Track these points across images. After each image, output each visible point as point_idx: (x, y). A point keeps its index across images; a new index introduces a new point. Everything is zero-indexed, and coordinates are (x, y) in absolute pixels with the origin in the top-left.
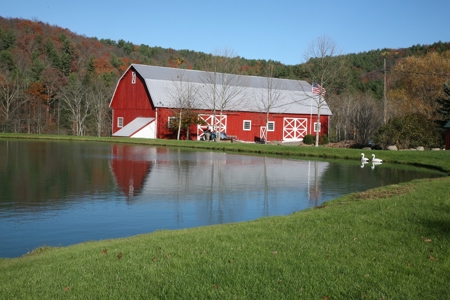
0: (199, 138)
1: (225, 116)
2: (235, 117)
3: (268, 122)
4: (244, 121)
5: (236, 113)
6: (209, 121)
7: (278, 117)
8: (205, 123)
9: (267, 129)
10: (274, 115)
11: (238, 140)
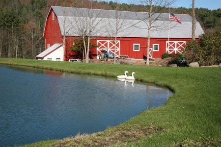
0: (98, 57)
1: (119, 41)
2: (127, 42)
3: (153, 45)
4: (134, 44)
5: (128, 39)
6: (106, 45)
7: (162, 41)
8: (103, 47)
9: (153, 50)
10: (158, 40)
11: (129, 58)
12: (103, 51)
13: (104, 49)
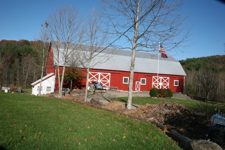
1: (110, 74)
2: (117, 75)
3: (141, 79)
4: (124, 77)
5: (118, 72)
6: (97, 77)
7: (149, 76)
8: (94, 78)
9: (140, 83)
10: (145, 74)
11: (118, 90)
12: (94, 83)
13: (94, 80)
